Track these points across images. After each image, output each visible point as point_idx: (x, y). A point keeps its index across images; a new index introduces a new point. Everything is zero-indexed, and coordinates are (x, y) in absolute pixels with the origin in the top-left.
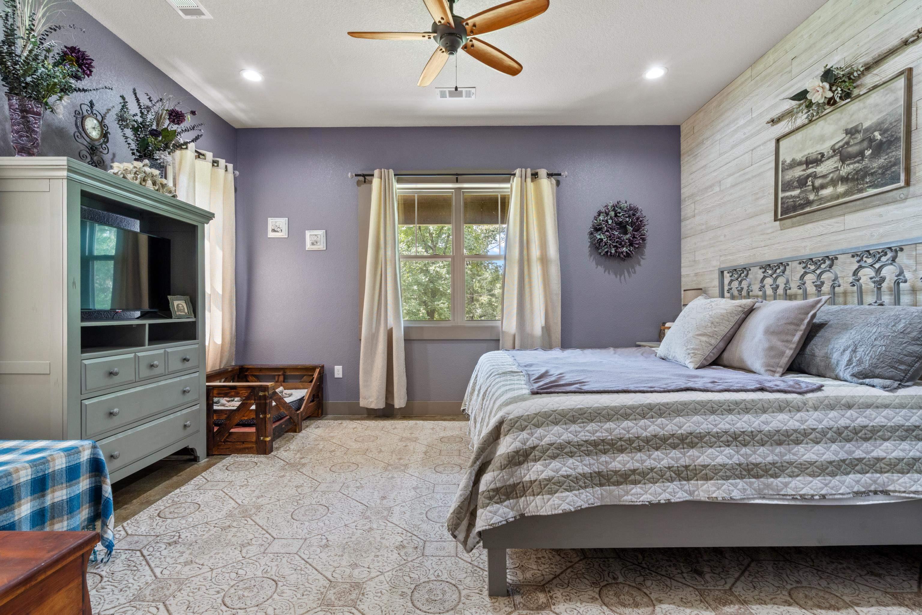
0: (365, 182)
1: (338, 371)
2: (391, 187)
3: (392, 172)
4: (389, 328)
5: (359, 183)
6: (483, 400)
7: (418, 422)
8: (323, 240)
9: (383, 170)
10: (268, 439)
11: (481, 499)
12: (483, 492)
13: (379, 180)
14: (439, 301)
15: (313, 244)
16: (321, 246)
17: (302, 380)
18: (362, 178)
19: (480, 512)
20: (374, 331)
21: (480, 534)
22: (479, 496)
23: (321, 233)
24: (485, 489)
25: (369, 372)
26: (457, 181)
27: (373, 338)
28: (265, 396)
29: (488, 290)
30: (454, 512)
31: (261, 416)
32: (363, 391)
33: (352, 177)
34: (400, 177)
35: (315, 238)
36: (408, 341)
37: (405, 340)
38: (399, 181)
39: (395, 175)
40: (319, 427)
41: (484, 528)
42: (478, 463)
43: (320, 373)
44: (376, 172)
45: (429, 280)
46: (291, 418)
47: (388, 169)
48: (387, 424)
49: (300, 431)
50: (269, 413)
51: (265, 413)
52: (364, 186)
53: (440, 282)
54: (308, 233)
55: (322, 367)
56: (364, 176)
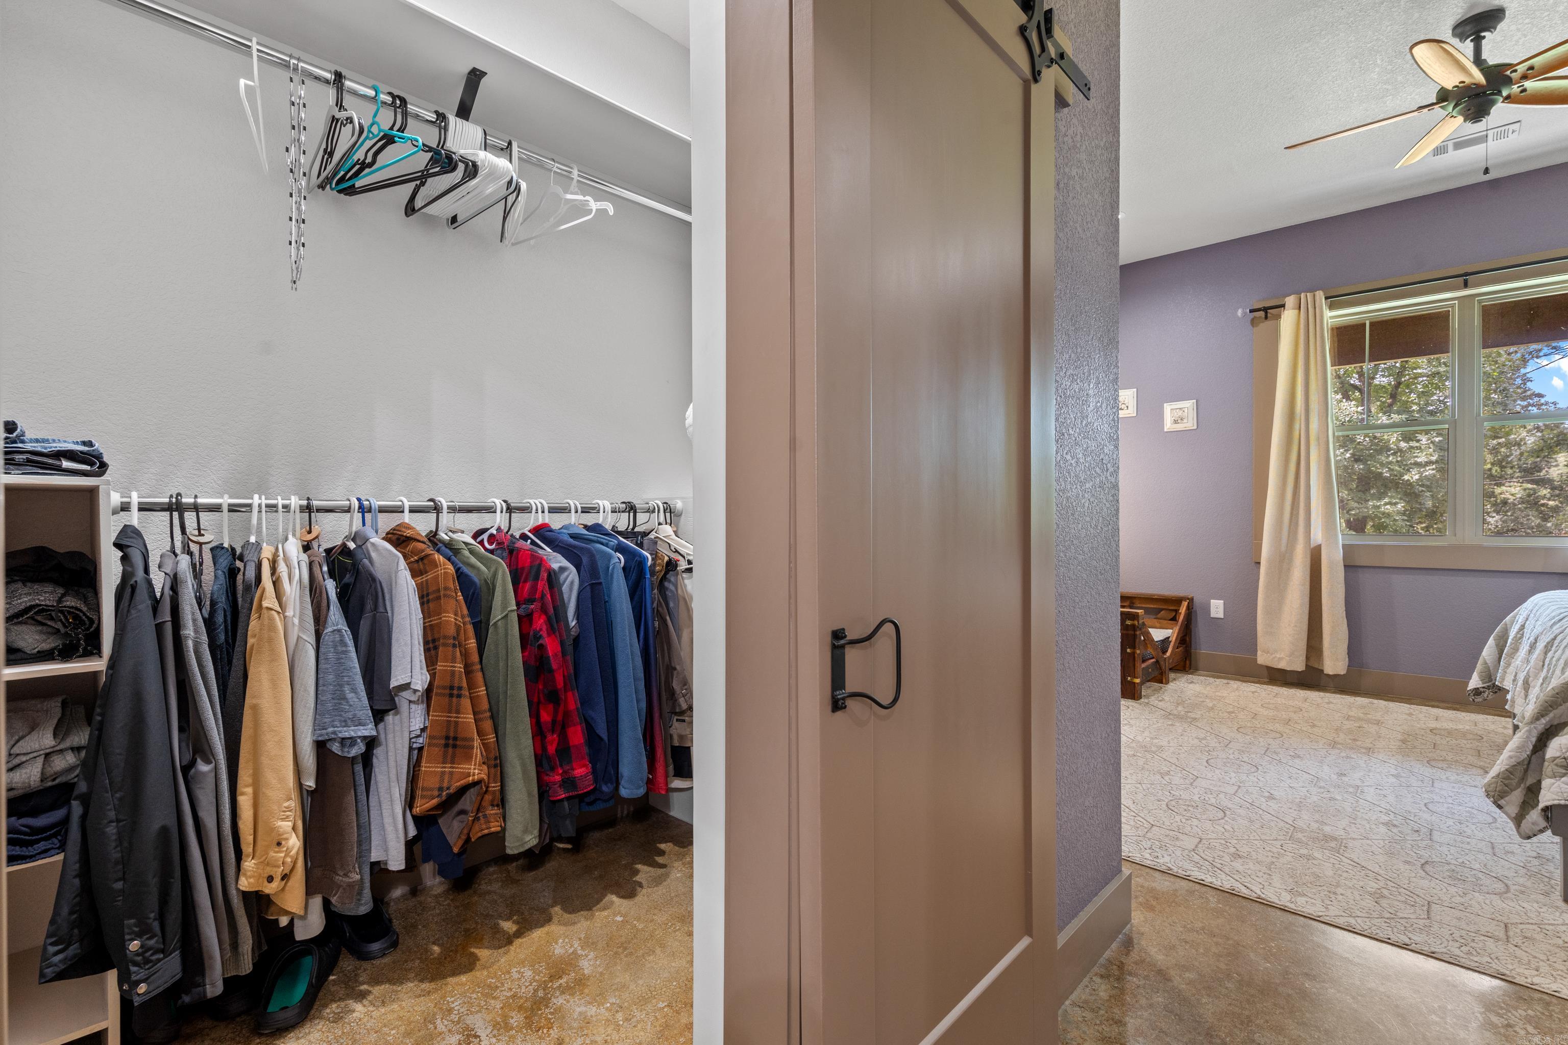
0: (1266, 318)
1: (1217, 608)
2: (1318, 318)
3: (1320, 295)
4: (1313, 544)
5: (1253, 322)
6: (1546, 653)
7: (1375, 701)
8: (1192, 415)
9: (1303, 295)
10: (1137, 681)
11: (1548, 768)
12: (1555, 759)
13: (1296, 311)
14: (1380, 499)
15: (1176, 422)
16: (1190, 424)
17: (1159, 616)
18: (1262, 314)
19: (1546, 783)
20: (1283, 548)
21: (1546, 809)
22: (1546, 764)
23: (1188, 405)
24: (1558, 754)
25: (1275, 612)
26: (1466, 285)
27: (1283, 560)
28: (1133, 626)
29: (1522, 470)
30: (1498, 775)
31: (1128, 650)
32: (1262, 640)
33: (1244, 314)
34: (1334, 301)
35: (1180, 413)
36: (1350, 568)
37: (1345, 566)
38: (1331, 307)
39: (1326, 298)
40: (1192, 682)
41: (1556, 802)
42: (1543, 721)
43: (1188, 608)
44: (1290, 301)
45: (1353, 455)
46: (1157, 662)
47: (1313, 290)
48: (1314, 696)
49: (1167, 683)
50: (1139, 649)
51: (1133, 647)
52: (1265, 326)
53: (1383, 458)
54: (1167, 408)
55: (1191, 600)
56: (1265, 310)
